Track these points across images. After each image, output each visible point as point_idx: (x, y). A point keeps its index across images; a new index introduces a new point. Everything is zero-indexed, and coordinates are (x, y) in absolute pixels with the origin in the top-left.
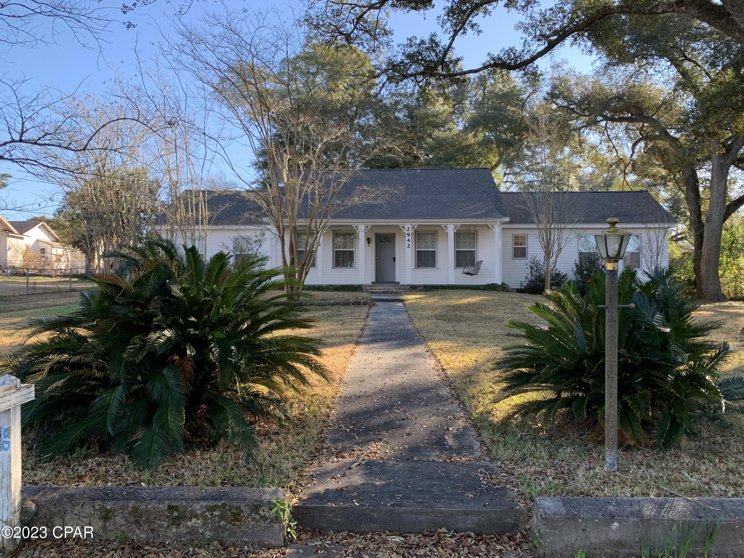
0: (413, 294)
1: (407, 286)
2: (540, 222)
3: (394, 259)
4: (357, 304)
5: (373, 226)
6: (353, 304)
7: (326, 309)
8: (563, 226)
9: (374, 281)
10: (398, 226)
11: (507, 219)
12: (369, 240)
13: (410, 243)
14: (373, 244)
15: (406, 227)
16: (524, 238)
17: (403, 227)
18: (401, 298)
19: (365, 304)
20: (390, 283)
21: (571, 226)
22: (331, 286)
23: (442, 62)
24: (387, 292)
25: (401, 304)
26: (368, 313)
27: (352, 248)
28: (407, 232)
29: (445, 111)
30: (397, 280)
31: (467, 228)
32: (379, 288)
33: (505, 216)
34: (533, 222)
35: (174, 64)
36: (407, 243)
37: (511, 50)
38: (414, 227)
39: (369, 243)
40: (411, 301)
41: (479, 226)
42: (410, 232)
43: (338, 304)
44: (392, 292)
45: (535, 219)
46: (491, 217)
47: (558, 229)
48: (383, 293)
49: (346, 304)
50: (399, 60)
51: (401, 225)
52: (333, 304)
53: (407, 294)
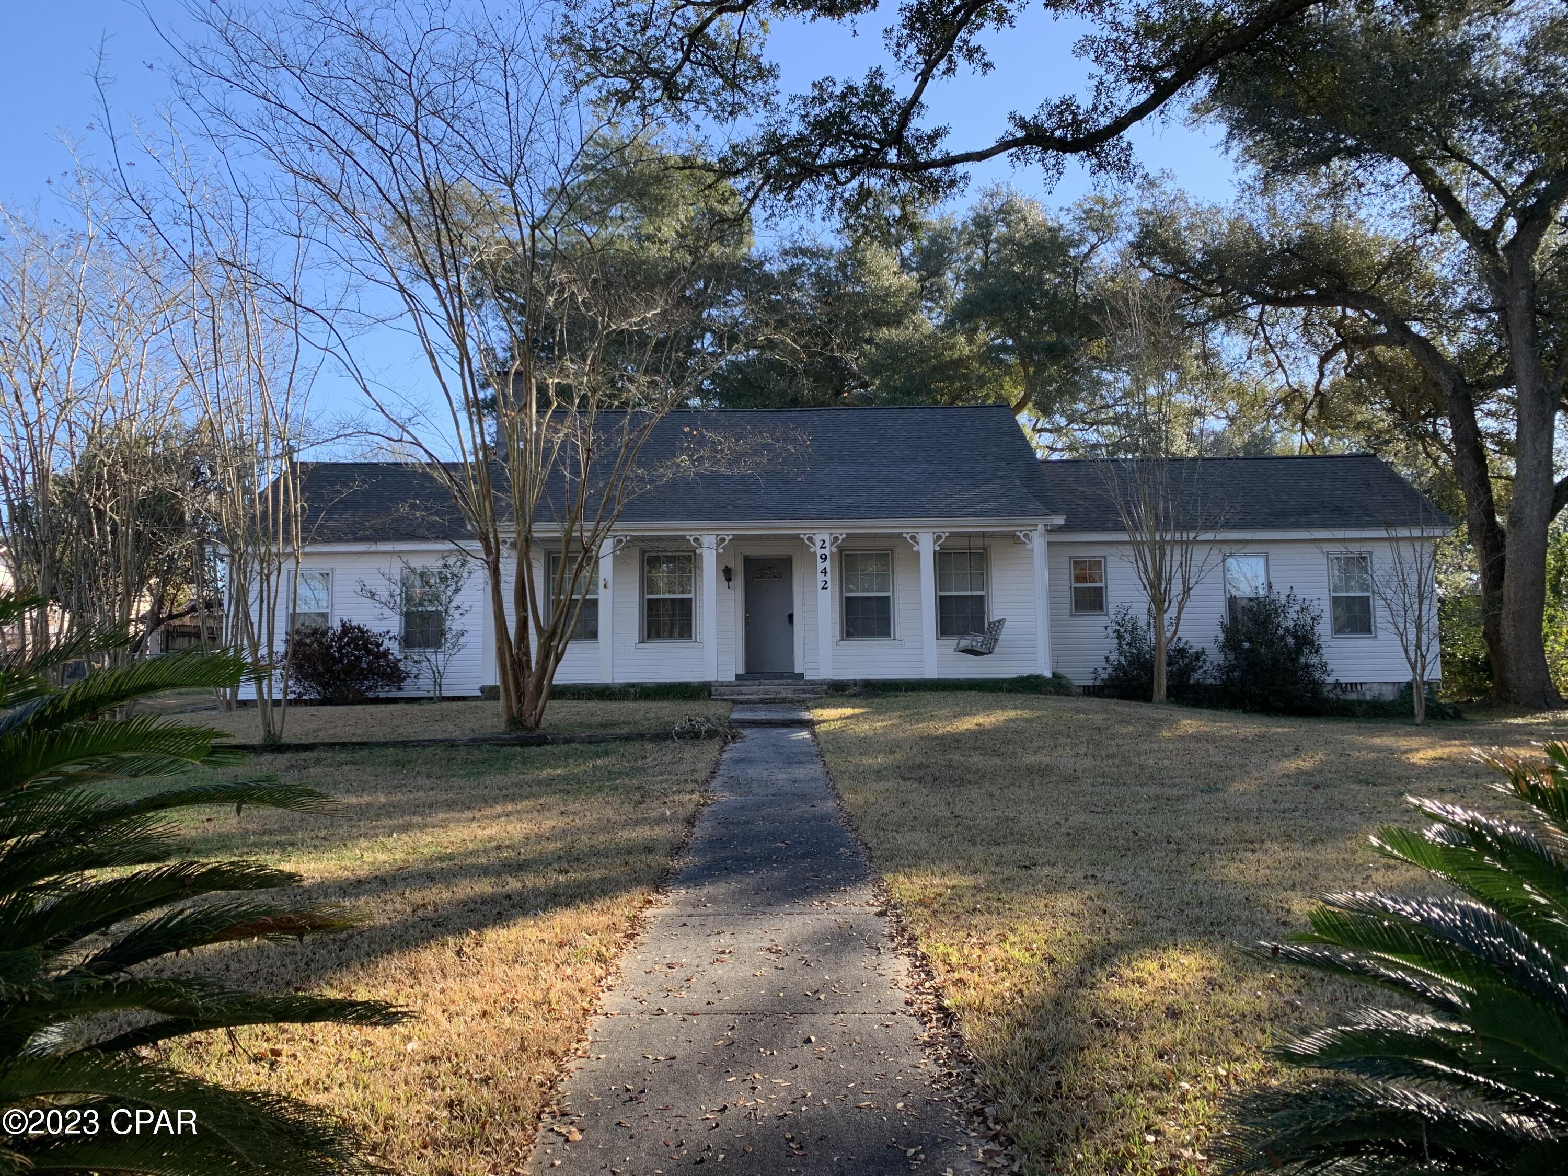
0: (836, 706)
1: (822, 683)
2: (1136, 527)
3: (791, 617)
4: (691, 735)
5: (736, 538)
6: (681, 735)
7: (607, 753)
8: (1192, 535)
9: (741, 671)
10: (797, 537)
11: (1060, 520)
12: (728, 574)
13: (828, 578)
14: (739, 581)
15: (818, 539)
16: (1097, 564)
17: (810, 539)
18: (807, 715)
19: (711, 734)
20: (781, 676)
21: (1209, 536)
22: (633, 685)
23: (896, 138)
24: (772, 701)
25: (805, 734)
26: (717, 764)
27: (690, 592)
28: (820, 552)
29: (901, 288)
30: (797, 670)
31: (965, 542)
32: (754, 691)
33: (1055, 512)
34: (1118, 527)
35: (213, 123)
36: (821, 577)
37: (1067, 105)
38: (836, 539)
39: (729, 579)
40: (832, 726)
41: (992, 535)
42: (827, 552)
43: (641, 736)
44: (784, 701)
45: (1126, 520)
46: (1023, 513)
47: (1182, 542)
48: (763, 701)
49: (662, 736)
50: (793, 133)
51: (804, 534)
52: (627, 738)
53: (822, 706)
